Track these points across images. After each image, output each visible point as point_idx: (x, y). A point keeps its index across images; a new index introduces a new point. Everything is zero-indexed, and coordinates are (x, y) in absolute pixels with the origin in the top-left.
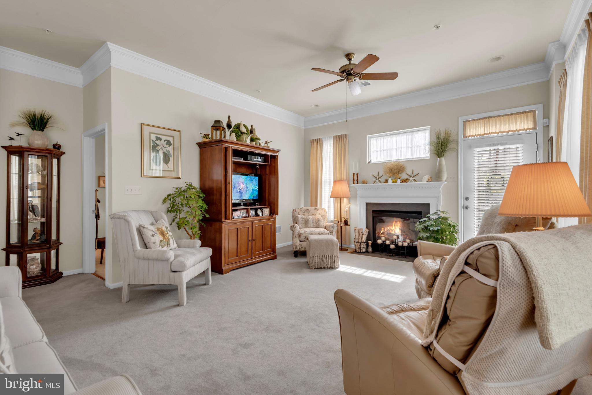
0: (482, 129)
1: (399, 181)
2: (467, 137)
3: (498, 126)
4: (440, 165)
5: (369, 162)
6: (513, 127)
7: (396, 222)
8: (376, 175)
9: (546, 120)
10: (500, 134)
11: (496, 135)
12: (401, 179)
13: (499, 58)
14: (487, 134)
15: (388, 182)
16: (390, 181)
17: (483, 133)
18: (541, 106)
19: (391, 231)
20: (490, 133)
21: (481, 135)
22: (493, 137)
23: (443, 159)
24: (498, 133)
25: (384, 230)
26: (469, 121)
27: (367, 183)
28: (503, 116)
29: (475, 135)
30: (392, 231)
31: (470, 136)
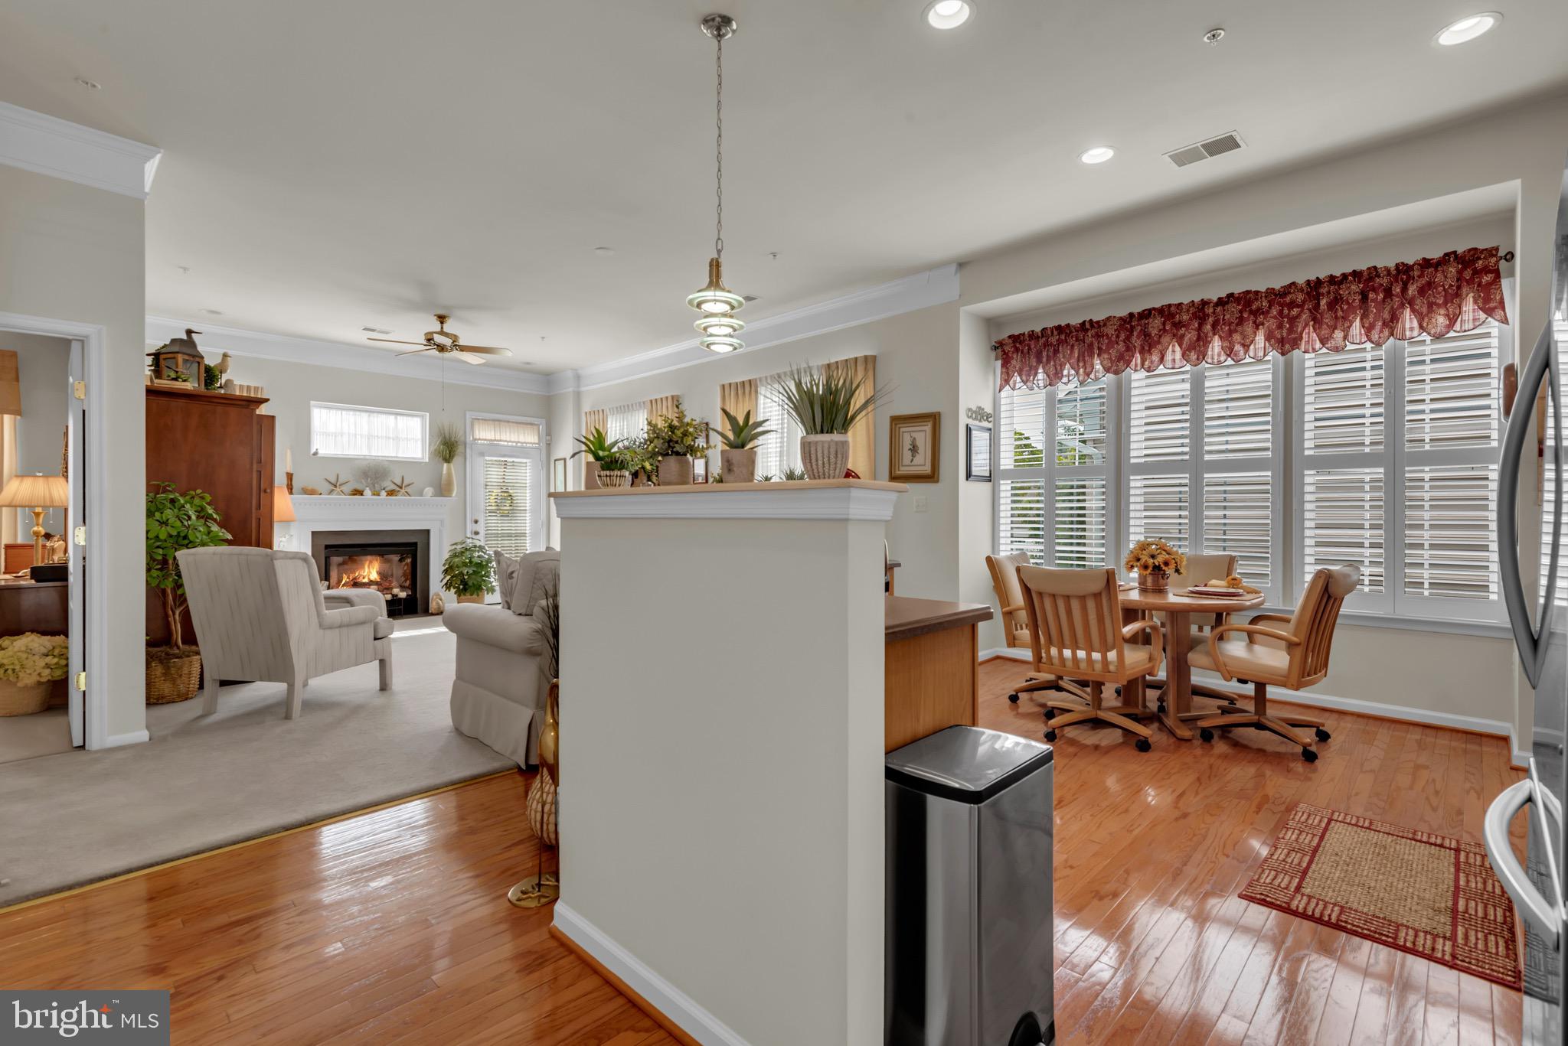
0: (493, 433)
1: (384, 493)
2: (476, 439)
3: (508, 434)
4: (449, 474)
5: (315, 454)
6: (522, 439)
7: (371, 562)
8: (333, 480)
9: (548, 438)
10: (510, 444)
11: (506, 443)
12: (386, 489)
13: (528, 363)
14: (498, 441)
15: (364, 493)
16: (368, 492)
17: (493, 438)
18: (544, 421)
19: (361, 577)
20: (501, 441)
21: (491, 440)
22: (503, 446)
23: (452, 465)
24: (508, 442)
25: (348, 578)
26: (478, 419)
27: (321, 494)
28: (513, 422)
29: (485, 440)
30: (364, 578)
31: (479, 439)
